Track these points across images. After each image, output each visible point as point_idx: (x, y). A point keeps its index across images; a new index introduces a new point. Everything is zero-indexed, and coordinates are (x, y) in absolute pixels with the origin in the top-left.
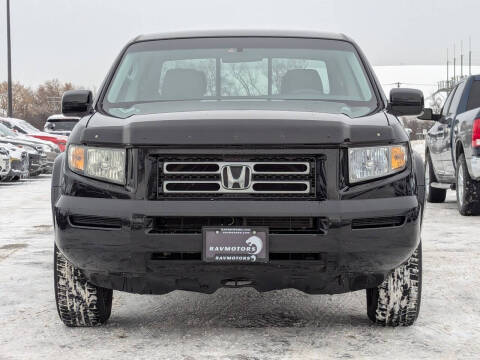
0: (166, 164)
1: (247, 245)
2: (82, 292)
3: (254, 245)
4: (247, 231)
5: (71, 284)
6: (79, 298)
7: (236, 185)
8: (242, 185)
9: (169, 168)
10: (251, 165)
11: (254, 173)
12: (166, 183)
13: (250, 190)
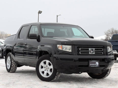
7: (92, 53)
10: (94, 49)
11: (95, 50)
12: (80, 52)
13: (94, 54)
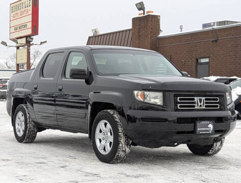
0: (179, 98)
1: (208, 128)
3: (210, 128)
4: (209, 122)
5: (124, 146)
6: (125, 151)
7: (201, 106)
8: (202, 105)
9: (180, 99)
10: (204, 98)
11: (205, 101)
12: (179, 105)
13: (204, 108)
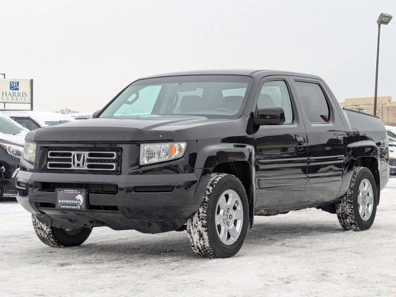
2: (43, 226)
3: (79, 200)
4: (76, 191)
8: (81, 165)
9: (51, 154)
